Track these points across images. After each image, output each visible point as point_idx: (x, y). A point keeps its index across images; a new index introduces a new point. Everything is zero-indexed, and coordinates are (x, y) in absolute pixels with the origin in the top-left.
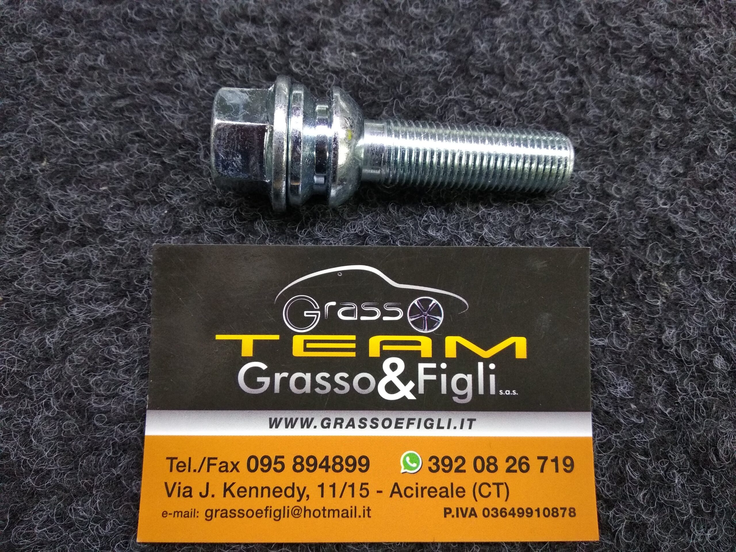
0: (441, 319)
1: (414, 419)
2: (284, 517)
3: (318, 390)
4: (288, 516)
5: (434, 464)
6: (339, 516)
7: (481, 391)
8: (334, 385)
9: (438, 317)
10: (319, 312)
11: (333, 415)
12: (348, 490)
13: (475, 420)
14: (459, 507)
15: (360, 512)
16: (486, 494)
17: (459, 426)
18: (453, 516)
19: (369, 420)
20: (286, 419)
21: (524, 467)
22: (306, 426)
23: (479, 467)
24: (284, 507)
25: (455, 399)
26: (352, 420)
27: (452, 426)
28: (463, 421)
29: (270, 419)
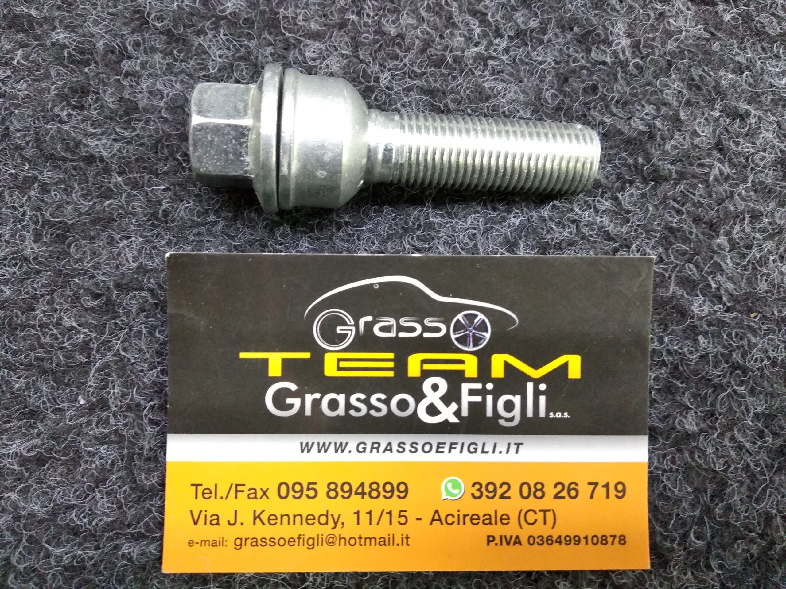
0: (488, 335)
1: (456, 443)
3: (352, 412)
4: (322, 545)
5: (478, 490)
6: (375, 545)
7: (530, 413)
8: (370, 407)
9: (484, 334)
10: (354, 328)
11: (369, 439)
12: (386, 517)
13: (522, 444)
14: (503, 534)
15: (398, 540)
17: (504, 450)
18: (496, 544)
21: (573, 493)
23: (525, 494)
24: (318, 535)
25: (502, 422)
27: (497, 451)
28: (509, 444)
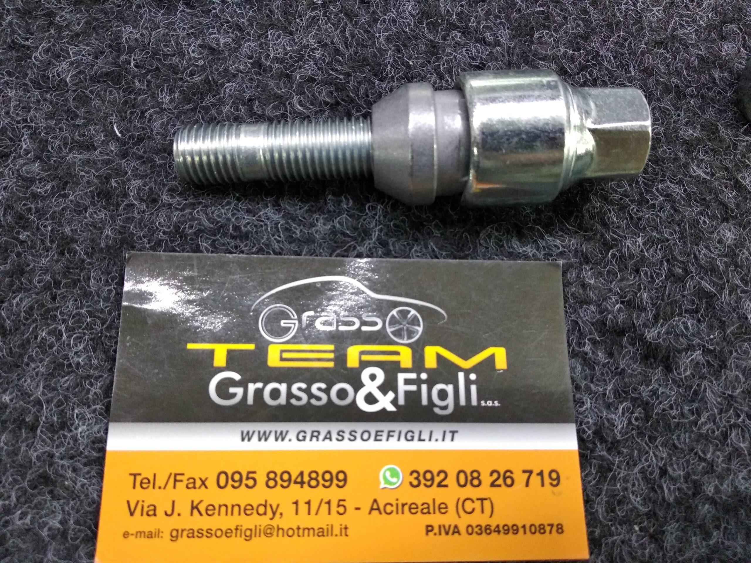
2: (255, 536)
16: (469, 510)
19: (347, 432)
20: (259, 432)
22: (280, 439)
26: (329, 432)
29: (242, 433)
